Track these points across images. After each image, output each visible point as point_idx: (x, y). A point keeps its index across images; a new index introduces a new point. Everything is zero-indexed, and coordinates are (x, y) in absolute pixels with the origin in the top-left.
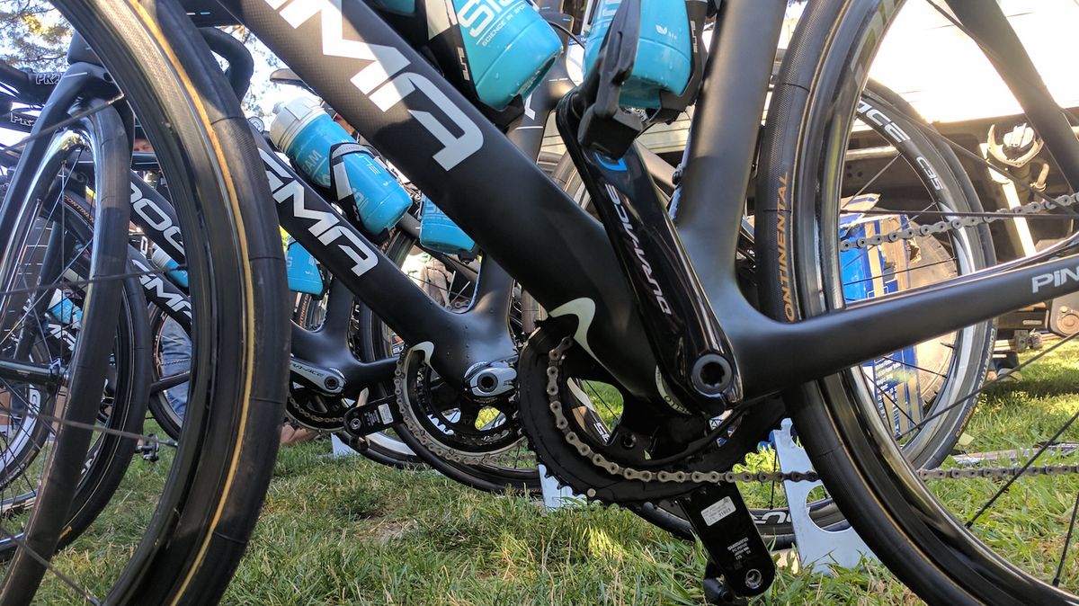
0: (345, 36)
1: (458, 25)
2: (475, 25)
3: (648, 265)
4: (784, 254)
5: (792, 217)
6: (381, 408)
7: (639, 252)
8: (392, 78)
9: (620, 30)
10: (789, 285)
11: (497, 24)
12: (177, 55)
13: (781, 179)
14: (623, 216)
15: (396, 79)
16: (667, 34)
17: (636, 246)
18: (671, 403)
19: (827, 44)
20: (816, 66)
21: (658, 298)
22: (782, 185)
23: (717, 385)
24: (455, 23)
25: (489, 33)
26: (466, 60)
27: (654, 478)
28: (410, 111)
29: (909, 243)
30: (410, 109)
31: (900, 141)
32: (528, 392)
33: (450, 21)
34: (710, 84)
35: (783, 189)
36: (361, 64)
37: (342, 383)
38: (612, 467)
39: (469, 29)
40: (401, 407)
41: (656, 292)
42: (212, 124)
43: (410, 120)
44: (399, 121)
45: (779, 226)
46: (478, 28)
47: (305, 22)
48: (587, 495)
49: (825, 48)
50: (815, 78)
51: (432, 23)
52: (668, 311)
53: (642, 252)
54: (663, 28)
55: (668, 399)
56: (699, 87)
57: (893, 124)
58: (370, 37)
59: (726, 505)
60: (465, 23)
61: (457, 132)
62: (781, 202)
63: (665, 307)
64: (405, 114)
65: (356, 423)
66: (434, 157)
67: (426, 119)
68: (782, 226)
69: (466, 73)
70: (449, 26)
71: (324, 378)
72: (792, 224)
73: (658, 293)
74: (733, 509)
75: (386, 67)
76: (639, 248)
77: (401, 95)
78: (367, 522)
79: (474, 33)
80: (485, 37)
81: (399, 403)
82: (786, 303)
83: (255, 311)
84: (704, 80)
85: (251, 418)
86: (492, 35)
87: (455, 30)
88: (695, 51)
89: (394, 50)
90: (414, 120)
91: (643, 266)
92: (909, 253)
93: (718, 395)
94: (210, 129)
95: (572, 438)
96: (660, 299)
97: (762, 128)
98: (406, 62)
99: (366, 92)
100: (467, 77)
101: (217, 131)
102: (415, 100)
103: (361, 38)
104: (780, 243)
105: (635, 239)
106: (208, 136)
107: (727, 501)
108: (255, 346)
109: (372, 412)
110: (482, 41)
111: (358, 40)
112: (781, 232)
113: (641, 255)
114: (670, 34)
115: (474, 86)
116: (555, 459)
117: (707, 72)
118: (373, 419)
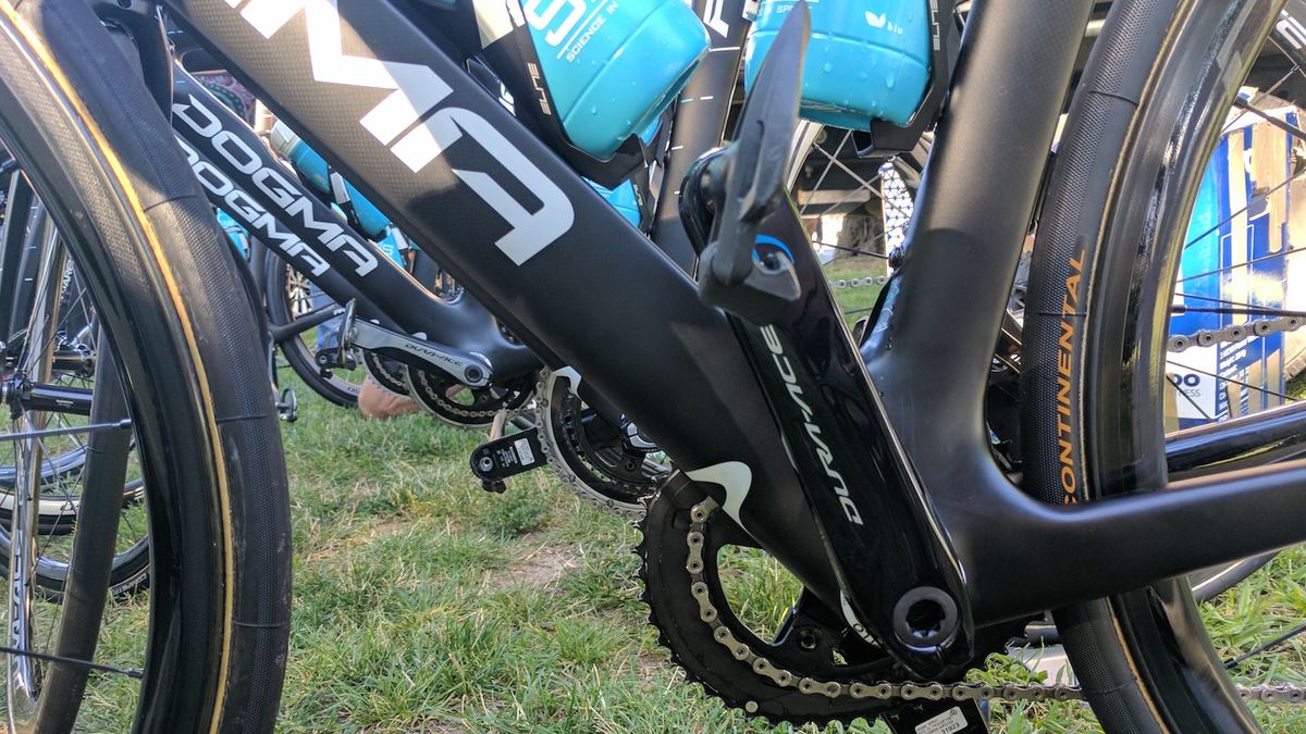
0: (347, 51)
1: (526, 26)
2: (555, 25)
3: (826, 448)
4: (1067, 386)
5: (1086, 324)
6: (518, 444)
7: (812, 429)
8: (424, 118)
9: (762, 118)
10: (1072, 437)
11: (590, 23)
12: (83, 99)
13: (1073, 262)
14: (788, 373)
15: (432, 119)
16: (886, 24)
17: (808, 420)
18: (863, 634)
19: (1179, 15)
20: (1154, 60)
21: (841, 499)
22: (1074, 272)
23: (932, 634)
24: (520, 22)
25: (577, 40)
26: (543, 82)
27: (845, 693)
28: (455, 171)
29: (1295, 152)
30: (455, 168)
31: (1298, 46)
32: (660, 564)
33: (512, 20)
34: (962, 95)
35: (1076, 279)
36: (372, 97)
37: (486, 374)
38: (782, 677)
39: (544, 32)
40: (544, 445)
41: (838, 490)
42: (144, 211)
43: (457, 185)
44: (440, 188)
45: (1062, 342)
46: (560, 30)
47: (283, 28)
48: (745, 709)
49: (1174, 25)
50: (1149, 81)
51: (483, 23)
52: (858, 520)
53: (817, 429)
54: (879, 16)
55: (858, 628)
56: (942, 105)
57: (1291, 19)
58: (386, 47)
59: (954, 718)
60: (537, 23)
61: (532, 204)
62: (1070, 302)
63: (852, 513)
64: (446, 177)
65: (487, 462)
66: (496, 244)
67: (481, 184)
68: (1068, 341)
69: (544, 103)
70: (511, 29)
71: (465, 366)
72: (1085, 336)
73: (843, 492)
74: (963, 724)
75: (414, 100)
76: (812, 423)
77: (440, 146)
78: (526, 540)
79: (554, 39)
80: (571, 47)
81: (541, 440)
82: (1064, 465)
83: (231, 499)
84: (951, 90)
85: (236, 652)
86: (582, 42)
87: (522, 34)
88: (937, 47)
89: (426, 70)
90: (462, 186)
91: (818, 450)
92: (1293, 166)
93: (933, 649)
94: (143, 218)
95: (723, 635)
96: (845, 501)
97: (1051, 155)
98: (446, 90)
99: (385, 141)
100: (547, 110)
101: (153, 219)
102: (464, 152)
103: (370, 52)
104: (1062, 370)
105: (806, 410)
106: (143, 232)
107: (955, 713)
108: (235, 549)
109: (507, 449)
110: (566, 53)
111: (367, 56)
112: (1065, 350)
113: (815, 433)
114: (890, 27)
115: (560, 123)
116: (700, 658)
117: (959, 75)
118: (508, 458)
